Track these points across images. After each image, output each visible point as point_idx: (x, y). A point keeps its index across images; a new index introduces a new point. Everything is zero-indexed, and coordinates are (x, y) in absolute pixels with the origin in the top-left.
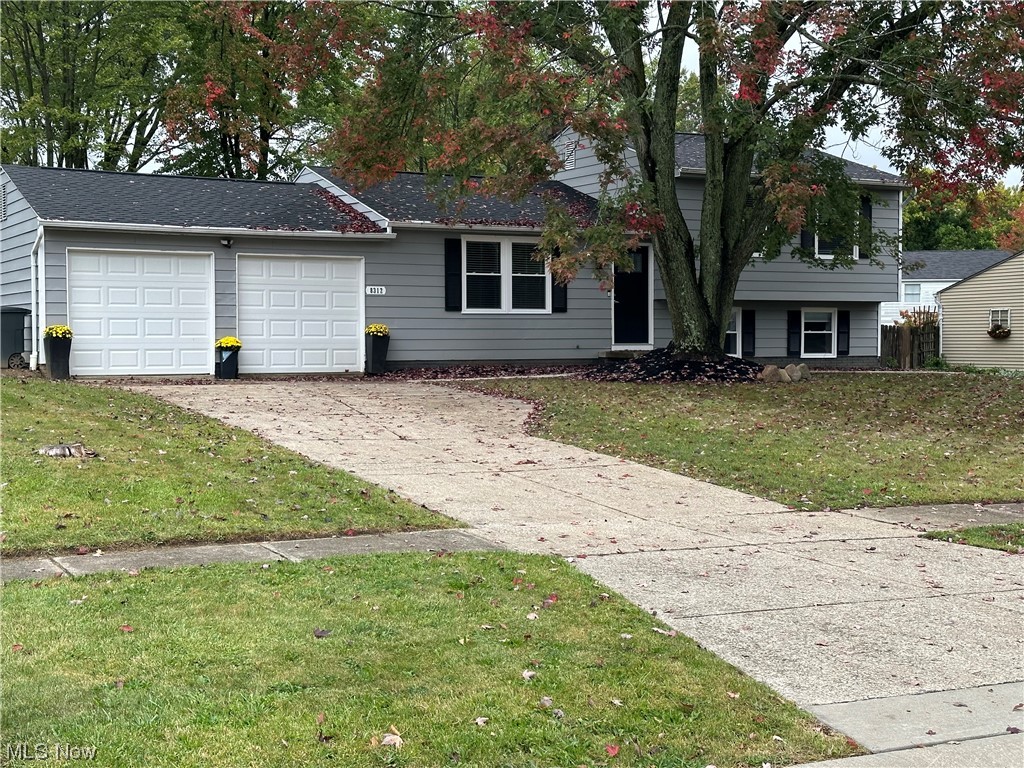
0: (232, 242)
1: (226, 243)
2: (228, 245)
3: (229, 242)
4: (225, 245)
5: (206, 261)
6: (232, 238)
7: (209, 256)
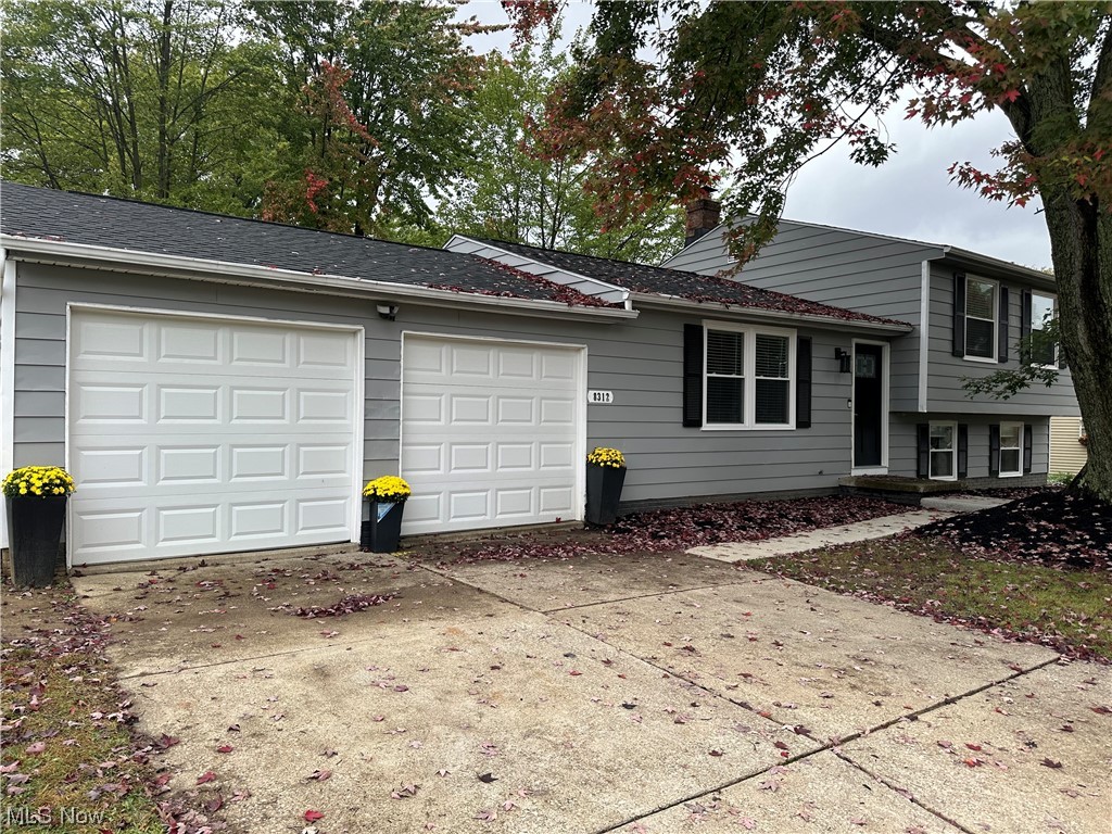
0: (396, 310)
1: (386, 310)
2: (387, 314)
3: (392, 309)
4: (384, 316)
5: (349, 342)
6: (397, 304)
7: (355, 333)
